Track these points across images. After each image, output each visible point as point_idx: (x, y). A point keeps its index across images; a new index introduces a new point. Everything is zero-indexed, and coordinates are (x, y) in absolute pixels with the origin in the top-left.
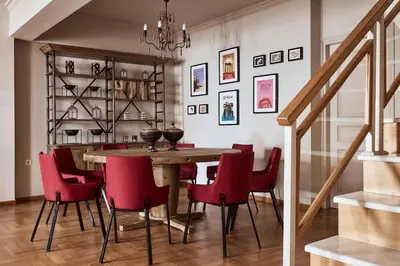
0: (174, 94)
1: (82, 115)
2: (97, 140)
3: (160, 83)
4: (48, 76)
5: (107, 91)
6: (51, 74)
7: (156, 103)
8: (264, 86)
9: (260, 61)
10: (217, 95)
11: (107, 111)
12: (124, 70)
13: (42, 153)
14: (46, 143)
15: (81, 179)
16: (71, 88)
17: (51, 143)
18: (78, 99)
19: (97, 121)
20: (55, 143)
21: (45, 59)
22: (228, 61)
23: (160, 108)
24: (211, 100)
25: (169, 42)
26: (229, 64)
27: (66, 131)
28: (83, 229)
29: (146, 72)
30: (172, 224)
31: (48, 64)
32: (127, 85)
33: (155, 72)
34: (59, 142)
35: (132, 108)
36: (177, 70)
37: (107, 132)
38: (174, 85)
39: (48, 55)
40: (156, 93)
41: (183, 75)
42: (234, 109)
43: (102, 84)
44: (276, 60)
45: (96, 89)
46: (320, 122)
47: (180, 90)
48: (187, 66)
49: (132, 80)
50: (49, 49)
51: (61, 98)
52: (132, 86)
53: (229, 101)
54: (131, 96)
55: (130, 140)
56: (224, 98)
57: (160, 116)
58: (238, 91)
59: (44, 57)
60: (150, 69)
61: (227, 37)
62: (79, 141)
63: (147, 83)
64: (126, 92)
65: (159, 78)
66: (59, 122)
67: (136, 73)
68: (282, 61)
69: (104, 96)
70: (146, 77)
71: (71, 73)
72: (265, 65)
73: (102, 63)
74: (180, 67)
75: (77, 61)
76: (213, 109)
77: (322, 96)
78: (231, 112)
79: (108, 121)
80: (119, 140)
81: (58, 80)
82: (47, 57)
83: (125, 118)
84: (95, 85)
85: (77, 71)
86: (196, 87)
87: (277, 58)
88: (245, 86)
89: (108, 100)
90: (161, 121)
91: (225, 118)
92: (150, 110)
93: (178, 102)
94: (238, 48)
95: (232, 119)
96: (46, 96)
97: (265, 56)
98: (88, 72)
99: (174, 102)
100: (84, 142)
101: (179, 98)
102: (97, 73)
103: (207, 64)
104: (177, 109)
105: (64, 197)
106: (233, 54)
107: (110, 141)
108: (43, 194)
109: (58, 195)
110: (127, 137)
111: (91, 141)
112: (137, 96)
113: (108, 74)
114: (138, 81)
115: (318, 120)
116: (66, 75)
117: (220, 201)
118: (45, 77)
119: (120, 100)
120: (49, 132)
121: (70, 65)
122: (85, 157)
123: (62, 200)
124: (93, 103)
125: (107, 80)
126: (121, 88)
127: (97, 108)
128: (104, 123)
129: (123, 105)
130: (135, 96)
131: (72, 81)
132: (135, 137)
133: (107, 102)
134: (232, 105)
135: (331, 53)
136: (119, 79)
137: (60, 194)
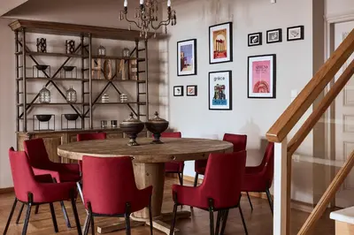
0: (159, 72)
1: (54, 97)
2: (72, 125)
3: (143, 60)
4: (17, 55)
5: (83, 70)
6: (21, 53)
7: (138, 83)
8: (259, 67)
9: (256, 39)
10: (207, 75)
11: (83, 93)
12: (102, 47)
13: (12, 149)
14: (15, 129)
15: (55, 175)
16: (43, 68)
17: (21, 129)
18: (51, 80)
19: (71, 104)
20: (25, 130)
21: (14, 36)
22: (219, 37)
23: (142, 88)
24: (200, 80)
25: (153, 19)
26: (221, 41)
27: (38, 116)
28: (57, 230)
29: (126, 49)
30: (155, 225)
31: (17, 42)
32: (105, 64)
33: (136, 48)
34: (30, 129)
35: (111, 90)
36: (162, 45)
37: (83, 117)
38: (159, 62)
39: (17, 31)
40: (138, 72)
41: (168, 52)
42: (226, 92)
43: (77, 63)
44: (273, 39)
45: (70, 69)
46: (323, 124)
47: (165, 68)
48: (173, 41)
49: (111, 58)
50: (18, 26)
51: (32, 79)
52: (111, 64)
53: (221, 83)
54: (110, 76)
55: (109, 125)
56: (215, 79)
57: (143, 99)
58: (230, 72)
59: (13, 33)
60: (131, 44)
61: (218, 11)
62: (51, 127)
63: (128, 60)
64: (104, 71)
65: (142, 55)
66: (30, 106)
67: (116, 49)
68: (280, 40)
69: (79, 77)
70: (126, 54)
71: (43, 52)
72: (261, 44)
73: (77, 39)
74: (166, 42)
75: (49, 37)
76: (202, 91)
77: (326, 93)
78: (222, 96)
79: (84, 105)
80: (97, 125)
81: (29, 59)
82: (17, 35)
83: (103, 100)
84: (69, 64)
85: (49, 49)
86: (183, 66)
87: (275, 37)
88: (239, 67)
89: (83, 81)
90: (144, 104)
91: (215, 102)
92: (131, 90)
93: (163, 82)
94: (231, 24)
95: (224, 103)
96: (15, 77)
97: (260, 34)
98: (62, 50)
99: (159, 81)
100: (57, 128)
101: (165, 77)
102: (72, 51)
103: (195, 40)
104: (162, 89)
105: (37, 198)
106: (224, 31)
107: (87, 127)
108: (12, 185)
109: (30, 196)
110: (105, 122)
111: (65, 127)
112: (116, 76)
113: (84, 51)
114: (117, 59)
115: (320, 121)
116: (37, 54)
117: (208, 205)
118: (14, 56)
119: (98, 81)
120: (19, 117)
121: (42, 43)
122: (60, 151)
123: (34, 201)
124: (68, 85)
125: (83, 59)
126: (99, 67)
127: (71, 90)
128: (80, 107)
129: (101, 86)
130: (115, 76)
131: (44, 60)
132: (115, 122)
133: (83, 83)
134: (224, 87)
135: (336, 47)
136: (96, 57)
137: (32, 194)
